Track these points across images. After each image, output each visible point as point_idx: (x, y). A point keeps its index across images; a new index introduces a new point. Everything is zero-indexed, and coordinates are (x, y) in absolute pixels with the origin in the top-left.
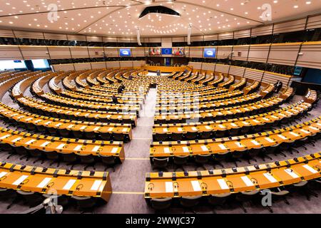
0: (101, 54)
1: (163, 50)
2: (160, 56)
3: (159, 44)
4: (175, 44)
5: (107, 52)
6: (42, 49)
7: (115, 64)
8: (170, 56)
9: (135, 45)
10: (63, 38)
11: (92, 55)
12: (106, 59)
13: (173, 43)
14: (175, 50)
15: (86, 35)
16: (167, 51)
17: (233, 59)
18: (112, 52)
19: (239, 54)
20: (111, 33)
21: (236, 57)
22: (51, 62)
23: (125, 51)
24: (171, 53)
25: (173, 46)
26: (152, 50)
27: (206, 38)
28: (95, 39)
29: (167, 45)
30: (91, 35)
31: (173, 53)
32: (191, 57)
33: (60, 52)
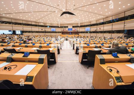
1: (69, 29)
2: (67, 31)
4: (73, 27)
5: (46, 29)
6: (21, 27)
7: (49, 34)
9: (58, 27)
10: (30, 23)
11: (40, 30)
14: (74, 29)
15: (39, 23)
17: (98, 31)
18: (48, 29)
19: (100, 29)
20: (49, 22)
21: (99, 30)
24: (72, 30)
26: (64, 29)
27: (86, 24)
29: (70, 27)
31: (73, 30)
32: (80, 31)
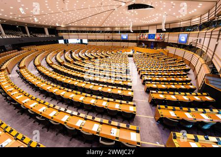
0: (110, 38)
2: (147, 40)
3: (147, 31)
5: (114, 37)
6: (85, 35)
7: (118, 44)
8: (154, 40)
9: (129, 32)
10: (94, 29)
11: (106, 38)
12: (112, 40)
13: (157, 30)
14: (157, 36)
15: (104, 27)
16: (152, 37)
18: (117, 36)
19: (200, 41)
20: (117, 25)
21: (198, 44)
22: (89, 41)
23: (125, 36)
25: (157, 32)
26: (141, 35)
27: (182, 24)
28: (108, 29)
29: (152, 31)
30: (107, 27)
31: (155, 38)
33: (93, 36)
